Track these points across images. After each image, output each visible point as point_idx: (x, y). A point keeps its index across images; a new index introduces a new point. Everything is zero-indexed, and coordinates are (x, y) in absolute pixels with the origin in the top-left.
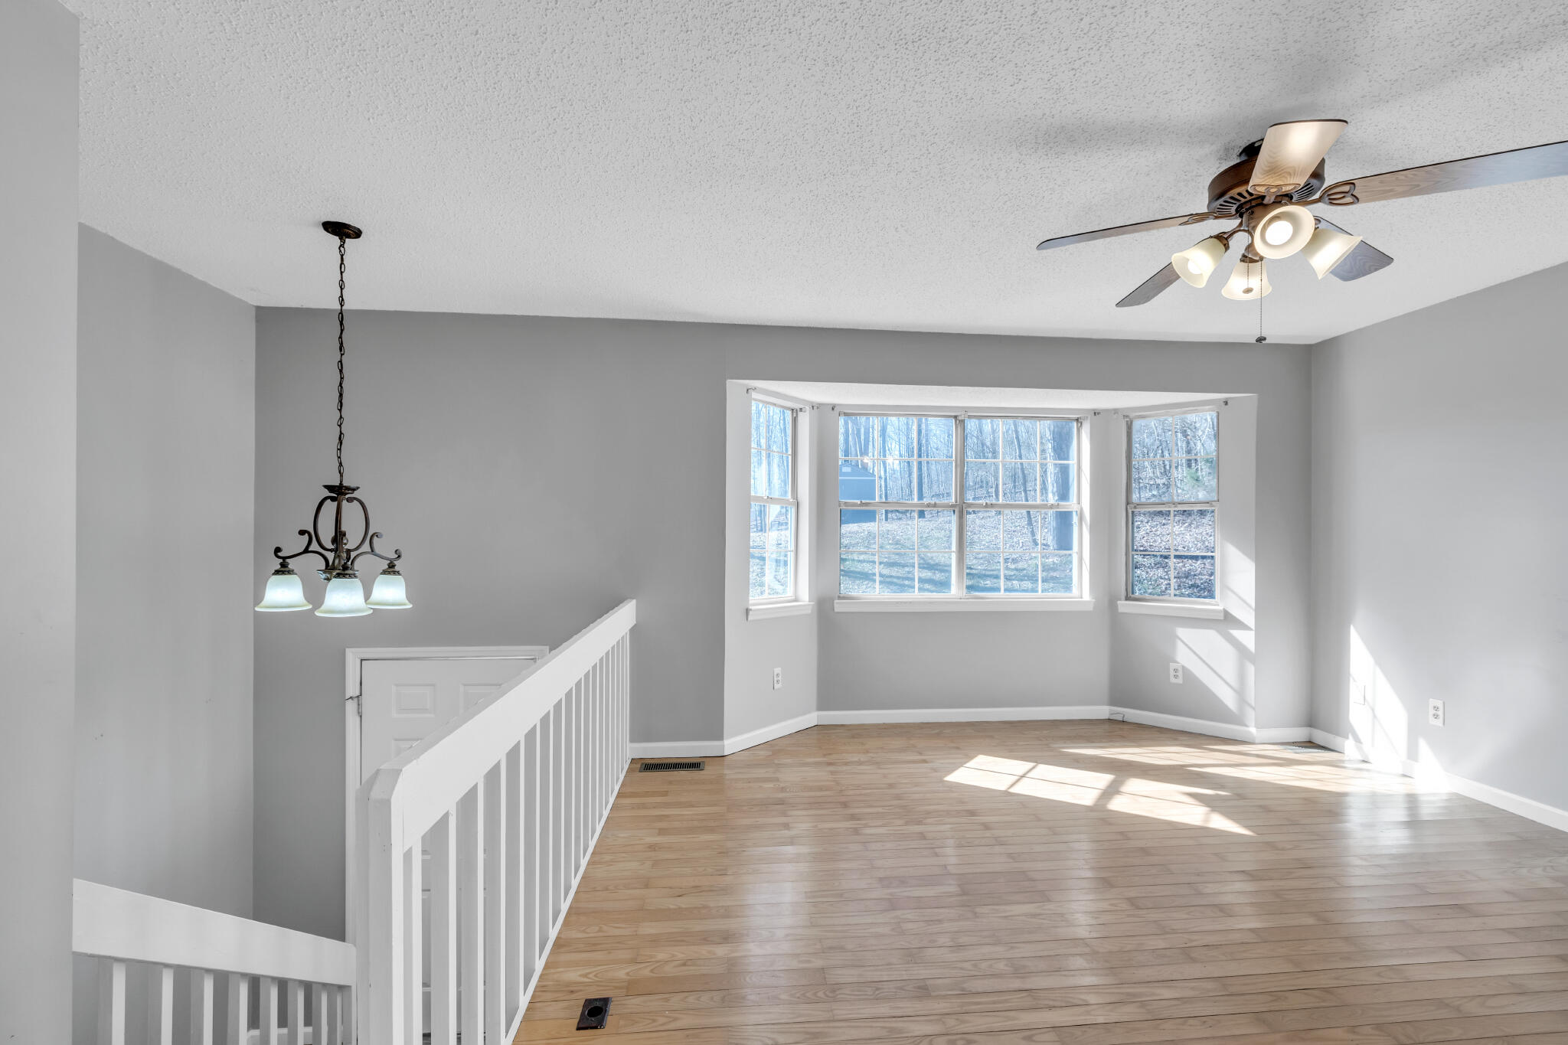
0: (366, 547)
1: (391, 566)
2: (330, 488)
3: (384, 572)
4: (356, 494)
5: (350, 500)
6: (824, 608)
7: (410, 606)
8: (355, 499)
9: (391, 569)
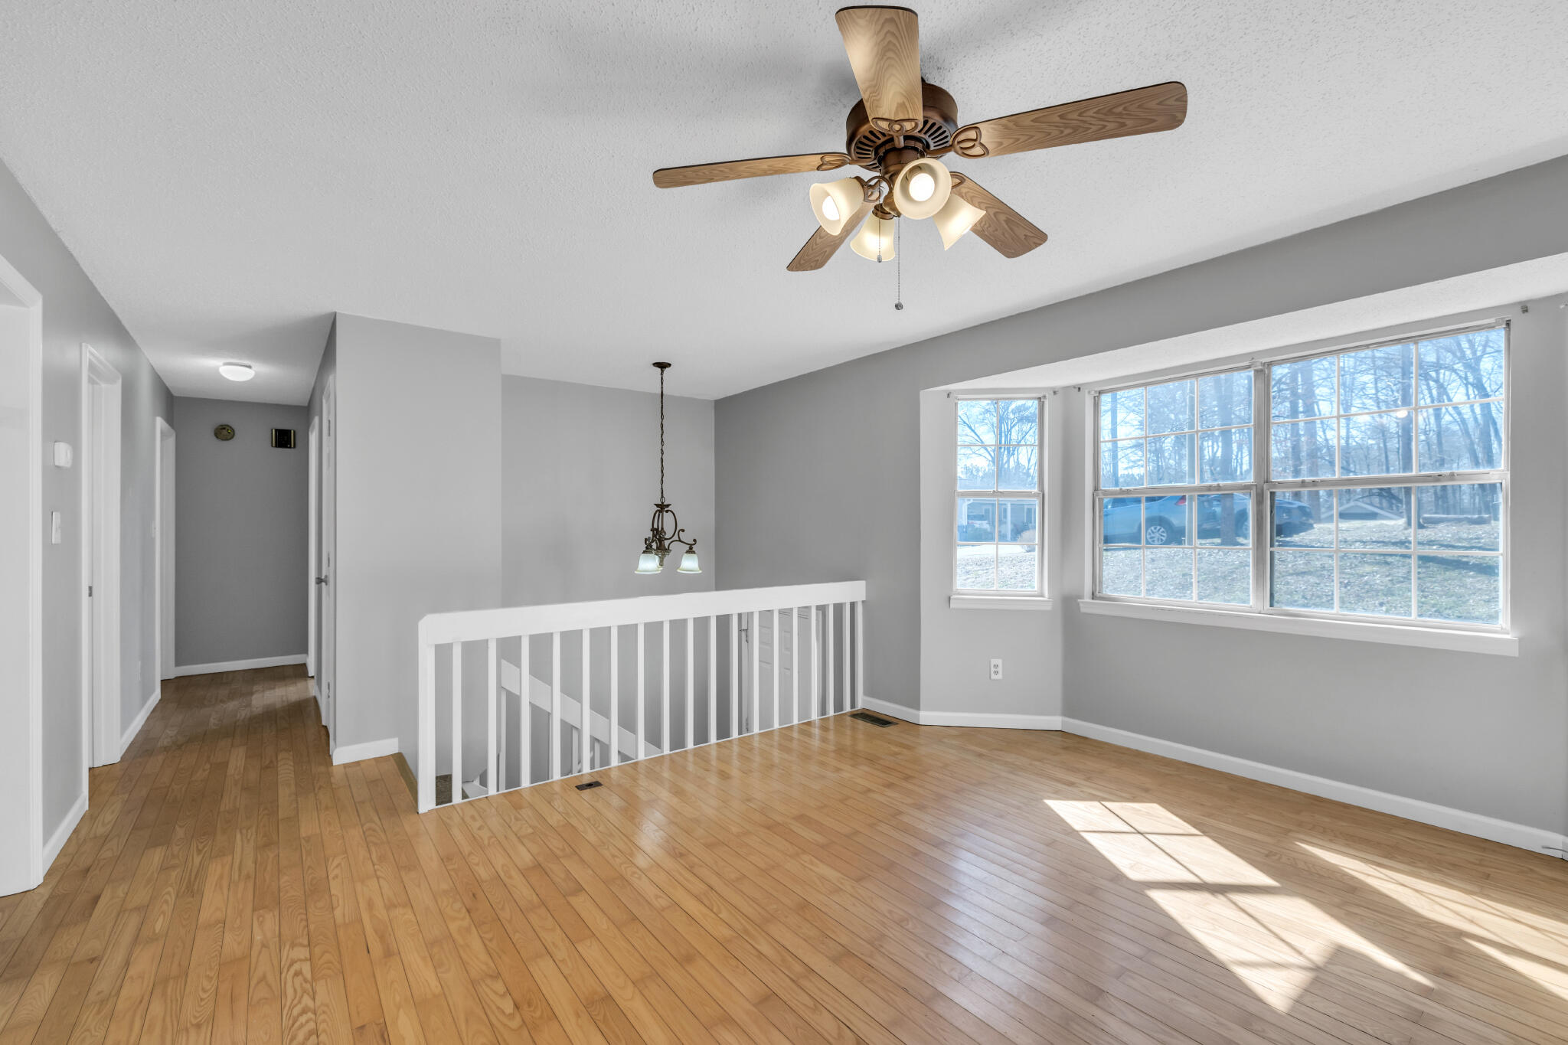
0: (676, 537)
1: (691, 548)
2: (657, 505)
3: (687, 552)
4: (669, 509)
5: (667, 511)
6: (1068, 604)
7: (700, 572)
8: (671, 511)
9: (691, 551)
